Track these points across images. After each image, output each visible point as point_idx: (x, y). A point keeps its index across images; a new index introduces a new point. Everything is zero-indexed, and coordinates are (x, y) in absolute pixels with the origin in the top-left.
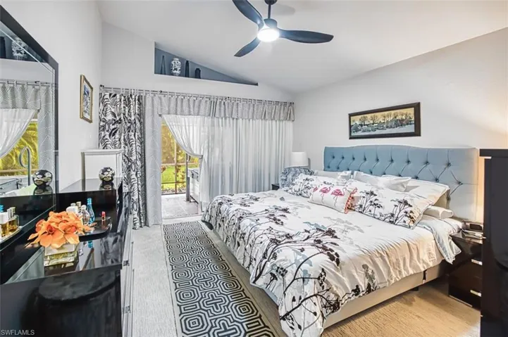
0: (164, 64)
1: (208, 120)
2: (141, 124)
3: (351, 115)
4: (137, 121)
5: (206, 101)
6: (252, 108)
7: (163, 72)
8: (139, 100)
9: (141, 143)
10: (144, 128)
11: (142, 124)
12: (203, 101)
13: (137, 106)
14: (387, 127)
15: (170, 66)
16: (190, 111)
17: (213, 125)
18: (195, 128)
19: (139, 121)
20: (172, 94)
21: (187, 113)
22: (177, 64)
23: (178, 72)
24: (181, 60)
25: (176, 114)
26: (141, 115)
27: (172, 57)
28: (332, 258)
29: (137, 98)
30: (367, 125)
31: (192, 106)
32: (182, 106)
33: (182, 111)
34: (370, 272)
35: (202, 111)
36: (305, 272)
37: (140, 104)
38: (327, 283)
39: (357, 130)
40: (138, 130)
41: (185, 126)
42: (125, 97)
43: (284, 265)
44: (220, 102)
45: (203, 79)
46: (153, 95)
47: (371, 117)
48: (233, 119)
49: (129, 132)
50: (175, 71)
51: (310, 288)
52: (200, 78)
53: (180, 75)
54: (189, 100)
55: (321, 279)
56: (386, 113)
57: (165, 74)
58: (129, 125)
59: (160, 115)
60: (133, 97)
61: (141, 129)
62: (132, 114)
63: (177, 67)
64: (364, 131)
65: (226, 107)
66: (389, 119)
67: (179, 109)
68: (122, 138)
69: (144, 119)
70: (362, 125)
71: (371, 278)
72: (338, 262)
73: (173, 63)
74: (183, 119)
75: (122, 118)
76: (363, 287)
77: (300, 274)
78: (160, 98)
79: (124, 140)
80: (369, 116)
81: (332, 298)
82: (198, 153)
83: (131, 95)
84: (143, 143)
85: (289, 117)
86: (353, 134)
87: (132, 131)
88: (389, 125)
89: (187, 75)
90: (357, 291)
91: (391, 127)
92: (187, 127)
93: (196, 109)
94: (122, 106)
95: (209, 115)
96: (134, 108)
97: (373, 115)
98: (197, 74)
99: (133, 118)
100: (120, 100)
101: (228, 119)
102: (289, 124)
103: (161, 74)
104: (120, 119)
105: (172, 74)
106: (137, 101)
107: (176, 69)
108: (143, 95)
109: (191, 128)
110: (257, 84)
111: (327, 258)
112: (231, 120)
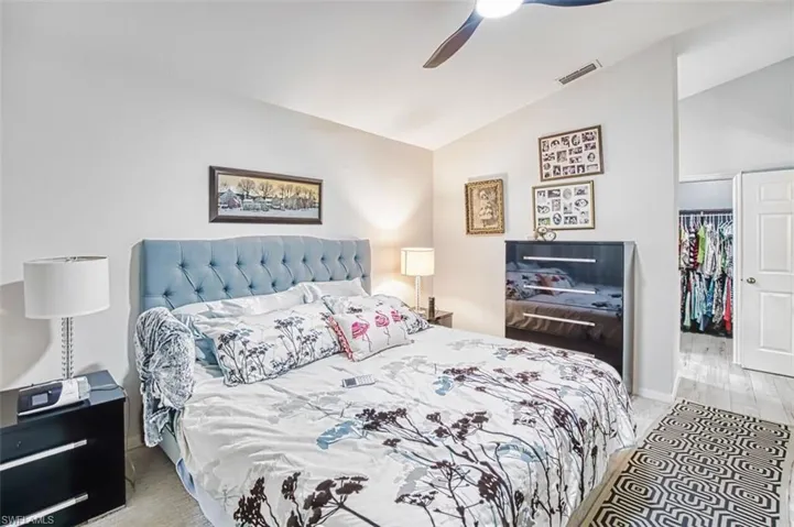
14: (286, 207)
30: (254, 198)
39: (231, 205)
47: (262, 185)
56: (286, 184)
64: (247, 209)
66: (290, 195)
70: (242, 197)
80: (258, 182)
86: (222, 212)
88: (289, 204)
91: (291, 208)
97: (264, 181)
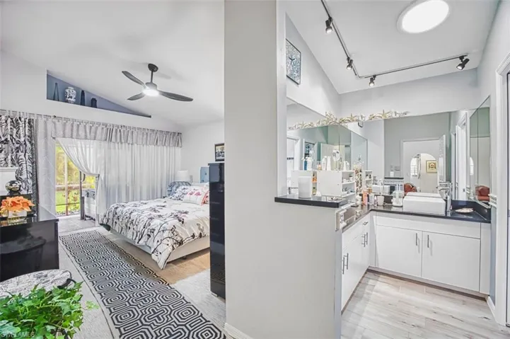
0: (57, 91)
1: (105, 144)
2: (32, 145)
3: (216, 145)
4: (27, 143)
5: (103, 128)
6: (145, 136)
7: (56, 98)
8: (29, 123)
9: (32, 163)
10: (36, 149)
11: (34, 145)
12: (100, 128)
13: (27, 128)
15: (64, 94)
16: (86, 136)
17: (110, 148)
18: (92, 149)
19: (30, 142)
20: (67, 119)
21: (83, 137)
22: (71, 93)
23: (73, 100)
24: (76, 89)
25: (72, 137)
26: (32, 138)
27: (66, 85)
28: (180, 221)
29: (27, 121)
31: (88, 131)
32: (78, 130)
33: (78, 134)
34: (201, 227)
35: (98, 136)
36: (164, 228)
37: (31, 127)
38: (176, 232)
39: (219, 156)
40: (28, 151)
41: (82, 147)
42: (12, 119)
43: (153, 227)
44: (116, 130)
45: (100, 108)
46: (45, 119)
48: (129, 144)
49: (18, 152)
50: (70, 99)
51: (166, 234)
52: (96, 107)
53: (75, 103)
54: (85, 126)
55: (173, 230)
57: (59, 100)
58: (18, 145)
59: (54, 138)
60: (23, 119)
61: (32, 150)
62: (22, 136)
63: (71, 95)
65: (122, 134)
67: (75, 134)
68: (9, 157)
69: (36, 141)
70: (221, 152)
71: (202, 230)
72: (183, 222)
73: (67, 91)
74: (79, 142)
75: (9, 139)
76: (197, 234)
77: (162, 229)
78: (54, 123)
79: (12, 160)
81: (179, 239)
82: (95, 172)
83: (20, 118)
84: (34, 163)
85: (177, 144)
86: (217, 158)
87: (22, 152)
89: (82, 103)
90: (193, 236)
92: (84, 149)
93: (93, 134)
94: (9, 127)
95: (106, 140)
96: (24, 131)
98: (93, 103)
99: (22, 139)
100: (6, 122)
101: (123, 145)
102: (178, 150)
103: (54, 100)
104: (6, 140)
105: (67, 101)
106: (27, 124)
107: (71, 97)
108: (34, 118)
109: (88, 149)
110: (150, 117)
111: (177, 221)
112: (127, 145)
